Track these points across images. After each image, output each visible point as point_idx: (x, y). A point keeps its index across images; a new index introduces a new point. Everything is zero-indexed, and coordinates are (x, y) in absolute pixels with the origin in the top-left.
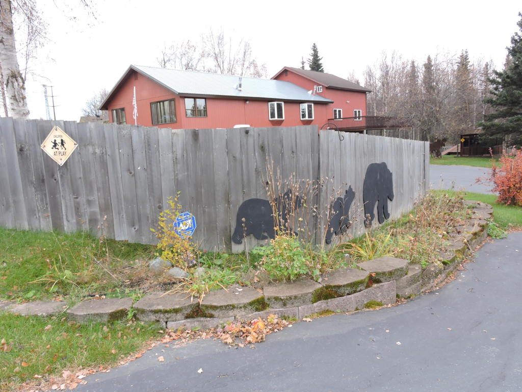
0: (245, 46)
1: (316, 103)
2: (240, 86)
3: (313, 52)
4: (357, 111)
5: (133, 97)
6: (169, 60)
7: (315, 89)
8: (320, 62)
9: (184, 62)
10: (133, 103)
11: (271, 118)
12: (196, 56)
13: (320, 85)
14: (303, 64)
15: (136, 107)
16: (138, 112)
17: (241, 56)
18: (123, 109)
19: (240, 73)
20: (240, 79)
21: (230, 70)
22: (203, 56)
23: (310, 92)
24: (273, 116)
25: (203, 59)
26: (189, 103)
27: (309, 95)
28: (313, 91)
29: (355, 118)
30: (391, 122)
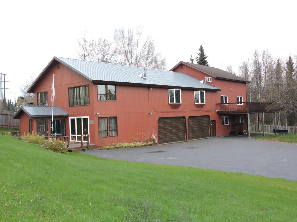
0: (149, 46)
1: (207, 90)
2: (145, 75)
3: (200, 52)
4: (239, 97)
5: (52, 83)
6: (88, 55)
7: (206, 80)
8: (206, 59)
9: (100, 56)
10: (52, 88)
11: (170, 102)
12: (111, 52)
13: (210, 76)
14: (192, 61)
15: (54, 91)
16: (56, 95)
17: (146, 53)
18: (46, 93)
19: (144, 65)
20: (145, 70)
21: (136, 64)
22: (115, 52)
23: (202, 82)
24: (172, 100)
25: (115, 54)
26: (101, 89)
27: (201, 84)
28: (204, 81)
29: (238, 103)
30: (271, 107)
